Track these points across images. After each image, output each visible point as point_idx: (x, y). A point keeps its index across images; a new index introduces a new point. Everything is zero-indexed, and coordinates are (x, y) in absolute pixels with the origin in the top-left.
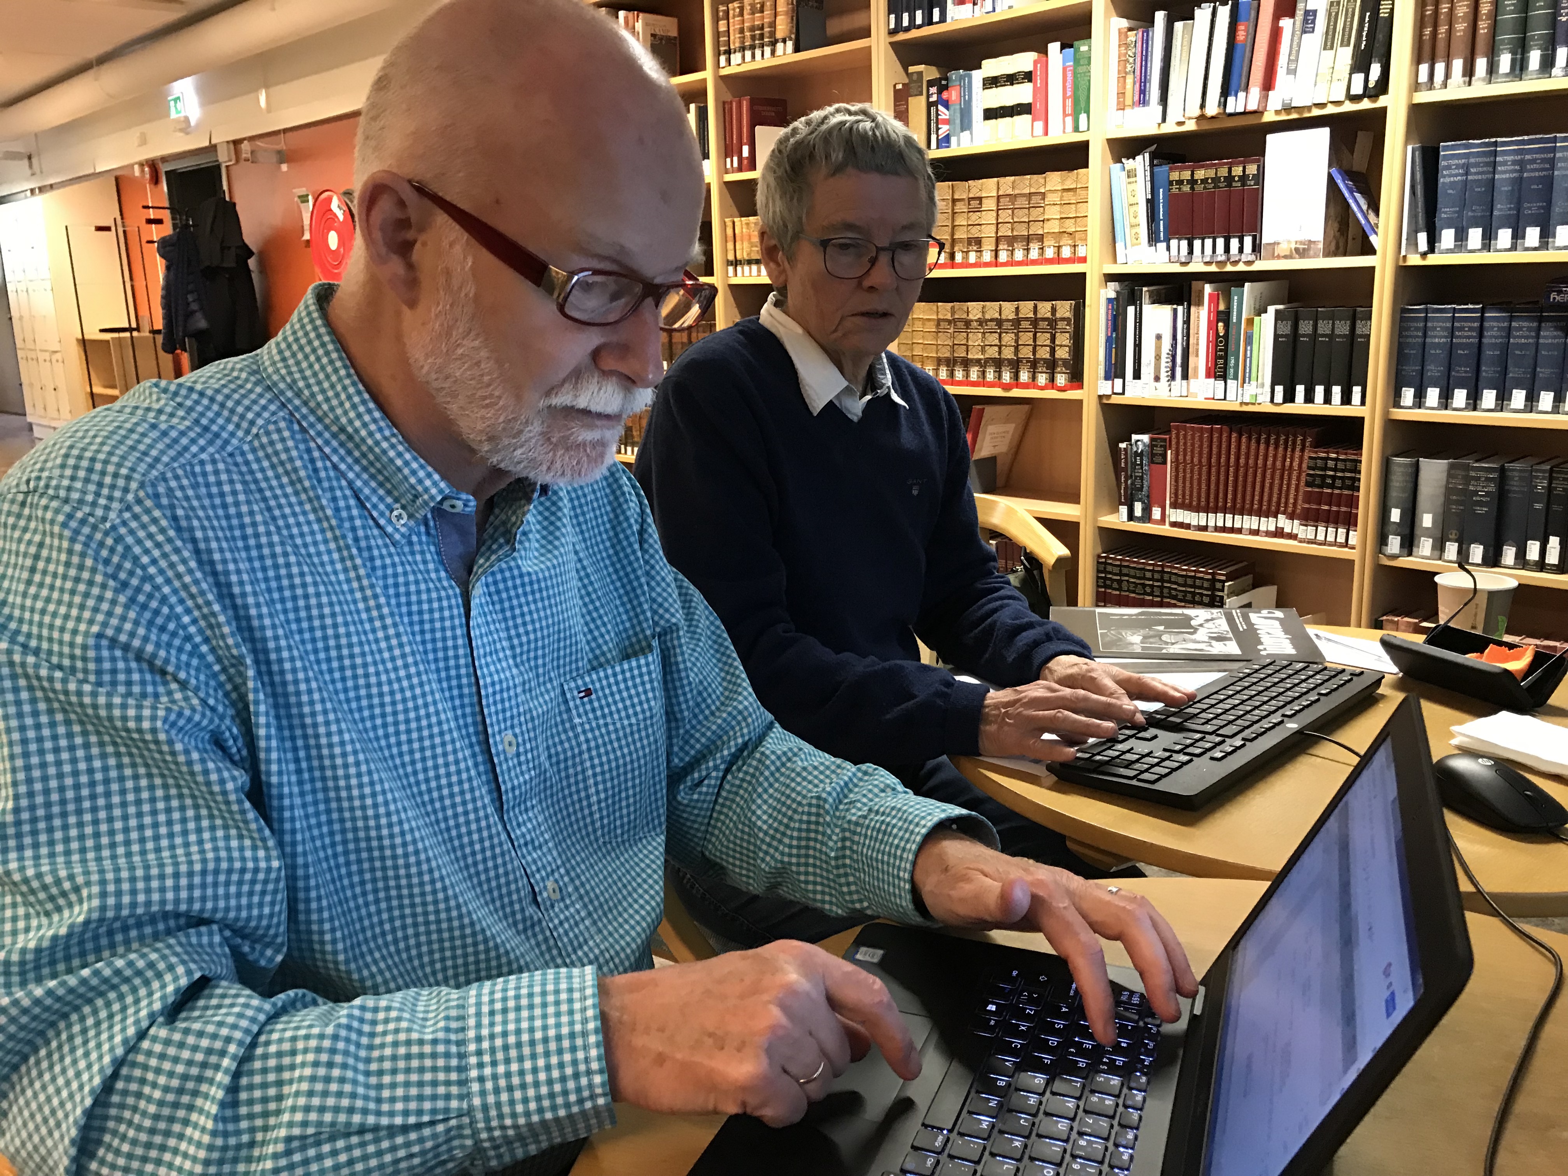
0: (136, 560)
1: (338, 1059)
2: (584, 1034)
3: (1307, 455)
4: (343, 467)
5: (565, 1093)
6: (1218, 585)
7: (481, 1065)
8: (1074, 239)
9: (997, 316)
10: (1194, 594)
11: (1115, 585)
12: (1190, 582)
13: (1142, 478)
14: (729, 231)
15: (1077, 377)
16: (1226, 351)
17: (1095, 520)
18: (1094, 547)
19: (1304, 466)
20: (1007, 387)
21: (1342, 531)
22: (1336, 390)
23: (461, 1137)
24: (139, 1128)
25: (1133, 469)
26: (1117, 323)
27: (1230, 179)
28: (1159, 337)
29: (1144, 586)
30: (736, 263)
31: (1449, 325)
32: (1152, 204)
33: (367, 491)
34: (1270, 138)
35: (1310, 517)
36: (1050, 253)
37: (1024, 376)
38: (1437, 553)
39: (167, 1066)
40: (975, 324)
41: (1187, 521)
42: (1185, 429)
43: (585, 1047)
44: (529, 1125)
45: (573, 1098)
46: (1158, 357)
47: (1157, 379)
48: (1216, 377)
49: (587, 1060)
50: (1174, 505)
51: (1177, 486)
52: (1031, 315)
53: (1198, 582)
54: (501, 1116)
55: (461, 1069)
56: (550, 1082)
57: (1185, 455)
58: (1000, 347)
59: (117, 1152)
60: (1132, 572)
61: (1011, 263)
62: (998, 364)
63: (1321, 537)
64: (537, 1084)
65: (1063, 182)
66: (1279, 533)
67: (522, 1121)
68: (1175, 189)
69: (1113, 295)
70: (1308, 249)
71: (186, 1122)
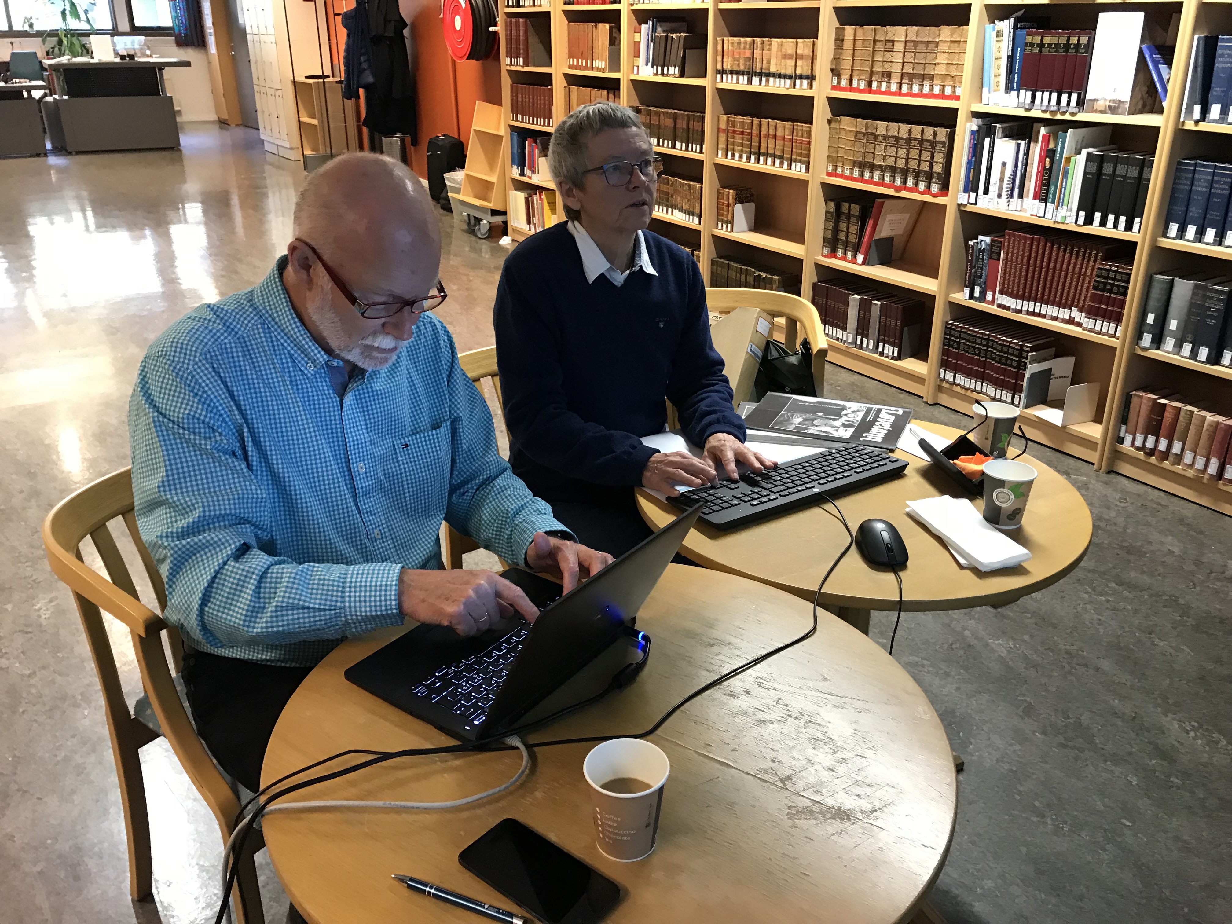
0: (200, 384)
1: (297, 581)
2: (391, 585)
3: (1098, 265)
4: (285, 344)
5: (381, 606)
6: (1024, 354)
7: (350, 592)
8: (954, 81)
9: (896, 134)
10: (1007, 358)
11: (955, 345)
12: (1005, 349)
13: (982, 269)
14: (719, 47)
15: (945, 187)
16: (1049, 180)
17: (947, 296)
18: (944, 315)
19: (1094, 273)
20: (898, 189)
21: (1113, 325)
22: (1123, 219)
23: (341, 617)
24: (223, 596)
25: (977, 261)
26: (976, 150)
27: (1067, 46)
28: (1004, 164)
29: (974, 348)
30: (722, 72)
31: (1210, 178)
32: (1011, 59)
33: (296, 355)
34: (1102, 16)
35: (1093, 313)
36: (937, 90)
37: (910, 182)
38: (1177, 350)
39: (233, 575)
40: (881, 138)
41: (1008, 305)
42: (1014, 236)
43: (390, 591)
44: (366, 616)
45: (383, 608)
46: (1002, 179)
47: (999, 196)
48: (1041, 200)
49: (390, 595)
50: (1001, 292)
51: (1004, 278)
52: (919, 136)
53: (1010, 350)
54: (356, 611)
55: (343, 592)
56: (375, 601)
57: (1012, 256)
58: (896, 158)
59: (215, 604)
60: (968, 337)
61: (910, 94)
62: (893, 170)
63: (1098, 328)
64: (370, 601)
65: (952, 35)
66: (1071, 321)
67: (363, 614)
68: (1028, 51)
69: (975, 128)
70: (1118, 107)
71: (239, 596)
